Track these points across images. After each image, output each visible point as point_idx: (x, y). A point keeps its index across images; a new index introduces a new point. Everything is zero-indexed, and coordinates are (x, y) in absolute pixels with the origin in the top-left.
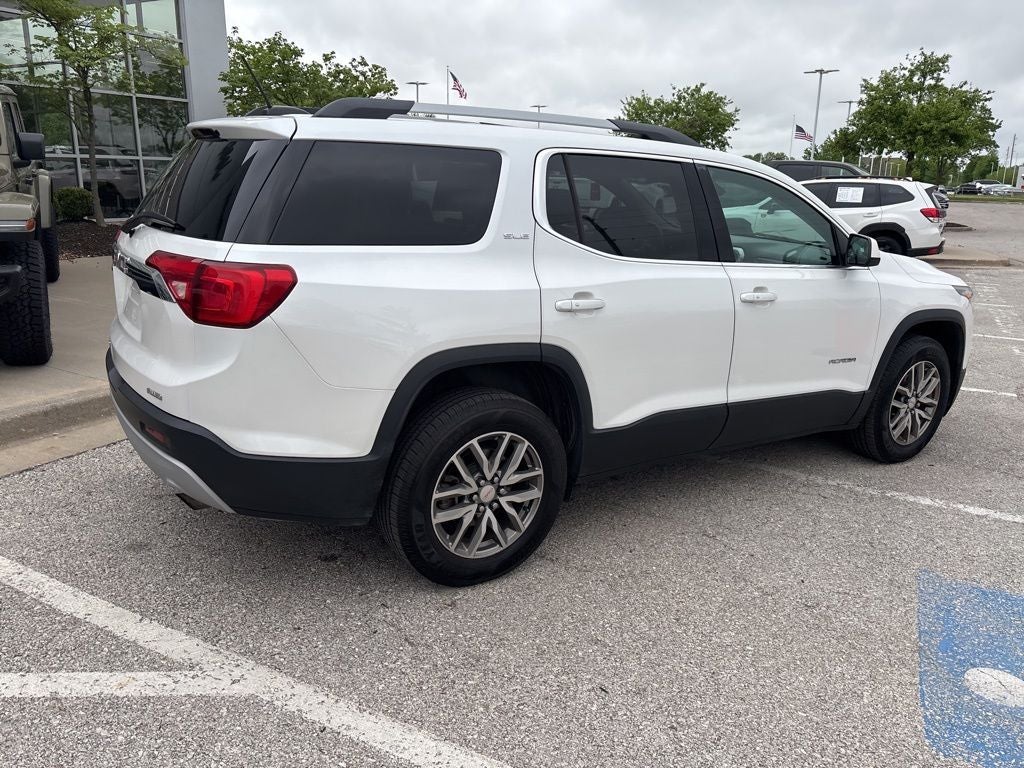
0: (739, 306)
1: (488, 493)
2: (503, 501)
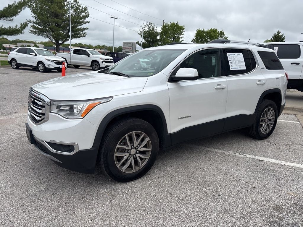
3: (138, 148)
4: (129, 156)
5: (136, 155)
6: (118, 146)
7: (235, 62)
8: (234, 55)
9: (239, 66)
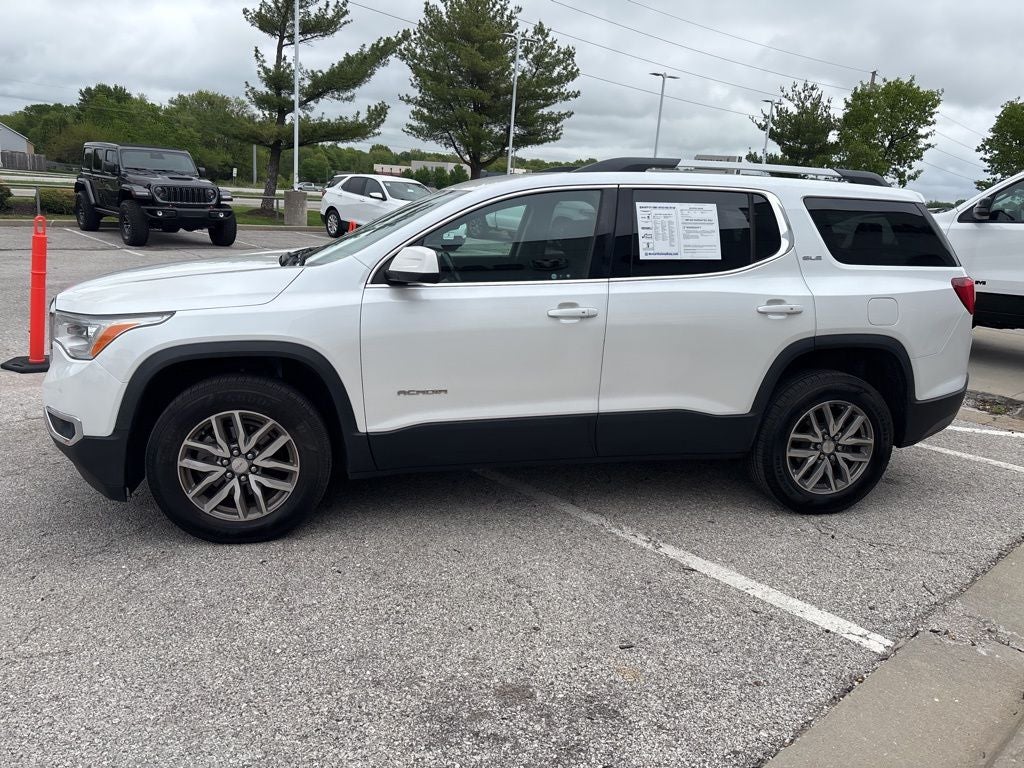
3: (253, 459)
4: (225, 474)
5: (247, 476)
6: (187, 442)
7: (671, 232)
8: (672, 211)
9: (685, 246)
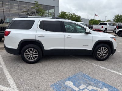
0: (65, 38)
1: (31, 55)
2: (33, 56)
